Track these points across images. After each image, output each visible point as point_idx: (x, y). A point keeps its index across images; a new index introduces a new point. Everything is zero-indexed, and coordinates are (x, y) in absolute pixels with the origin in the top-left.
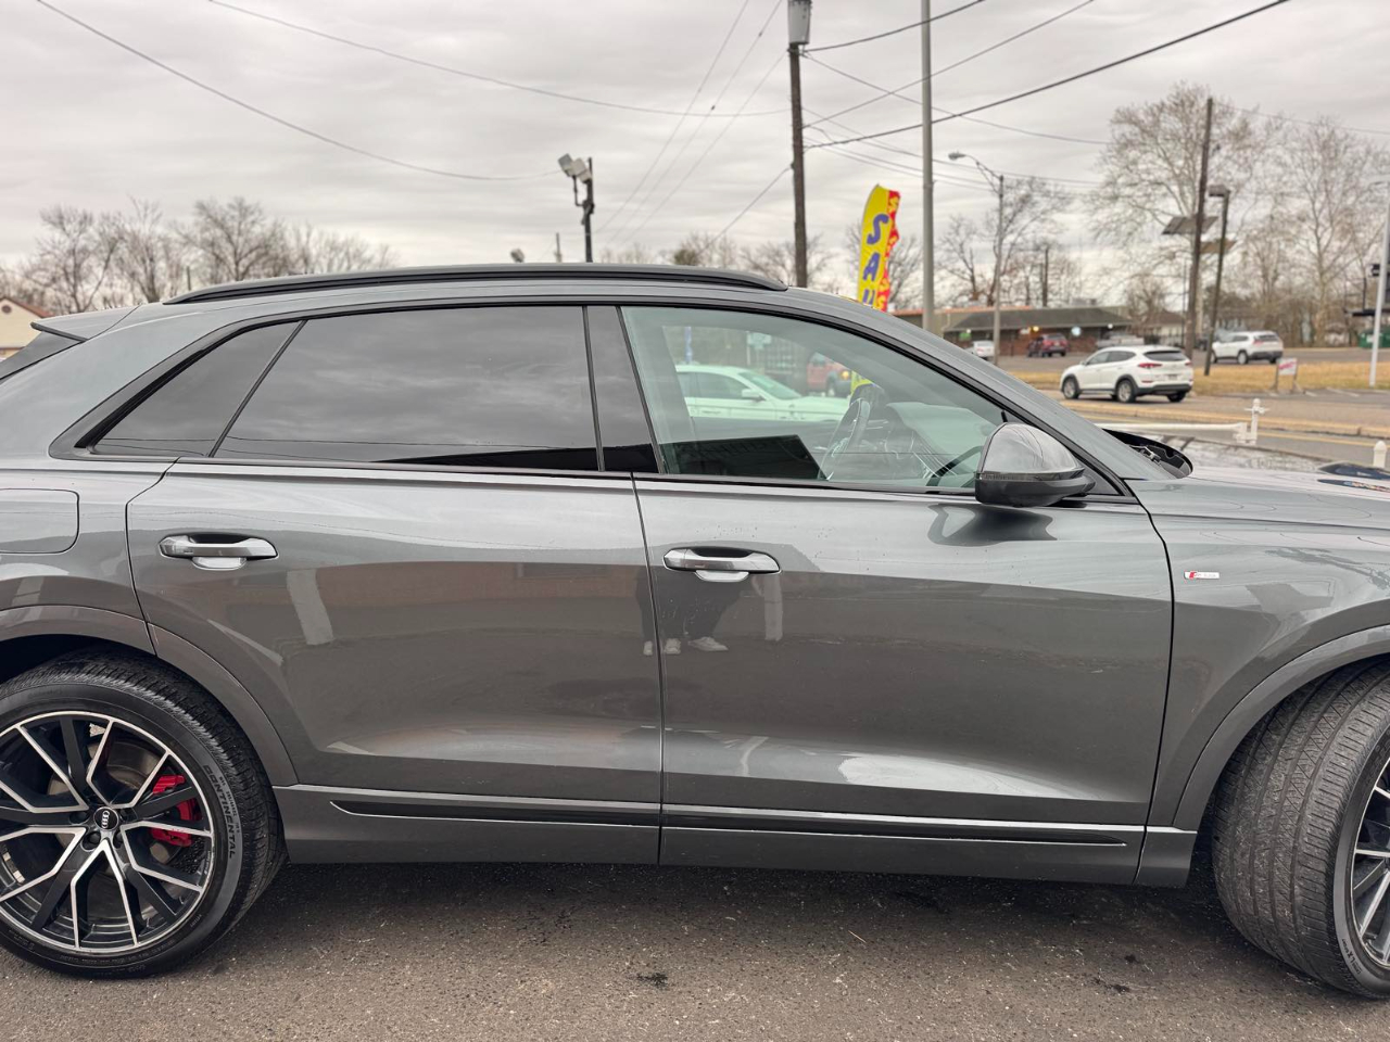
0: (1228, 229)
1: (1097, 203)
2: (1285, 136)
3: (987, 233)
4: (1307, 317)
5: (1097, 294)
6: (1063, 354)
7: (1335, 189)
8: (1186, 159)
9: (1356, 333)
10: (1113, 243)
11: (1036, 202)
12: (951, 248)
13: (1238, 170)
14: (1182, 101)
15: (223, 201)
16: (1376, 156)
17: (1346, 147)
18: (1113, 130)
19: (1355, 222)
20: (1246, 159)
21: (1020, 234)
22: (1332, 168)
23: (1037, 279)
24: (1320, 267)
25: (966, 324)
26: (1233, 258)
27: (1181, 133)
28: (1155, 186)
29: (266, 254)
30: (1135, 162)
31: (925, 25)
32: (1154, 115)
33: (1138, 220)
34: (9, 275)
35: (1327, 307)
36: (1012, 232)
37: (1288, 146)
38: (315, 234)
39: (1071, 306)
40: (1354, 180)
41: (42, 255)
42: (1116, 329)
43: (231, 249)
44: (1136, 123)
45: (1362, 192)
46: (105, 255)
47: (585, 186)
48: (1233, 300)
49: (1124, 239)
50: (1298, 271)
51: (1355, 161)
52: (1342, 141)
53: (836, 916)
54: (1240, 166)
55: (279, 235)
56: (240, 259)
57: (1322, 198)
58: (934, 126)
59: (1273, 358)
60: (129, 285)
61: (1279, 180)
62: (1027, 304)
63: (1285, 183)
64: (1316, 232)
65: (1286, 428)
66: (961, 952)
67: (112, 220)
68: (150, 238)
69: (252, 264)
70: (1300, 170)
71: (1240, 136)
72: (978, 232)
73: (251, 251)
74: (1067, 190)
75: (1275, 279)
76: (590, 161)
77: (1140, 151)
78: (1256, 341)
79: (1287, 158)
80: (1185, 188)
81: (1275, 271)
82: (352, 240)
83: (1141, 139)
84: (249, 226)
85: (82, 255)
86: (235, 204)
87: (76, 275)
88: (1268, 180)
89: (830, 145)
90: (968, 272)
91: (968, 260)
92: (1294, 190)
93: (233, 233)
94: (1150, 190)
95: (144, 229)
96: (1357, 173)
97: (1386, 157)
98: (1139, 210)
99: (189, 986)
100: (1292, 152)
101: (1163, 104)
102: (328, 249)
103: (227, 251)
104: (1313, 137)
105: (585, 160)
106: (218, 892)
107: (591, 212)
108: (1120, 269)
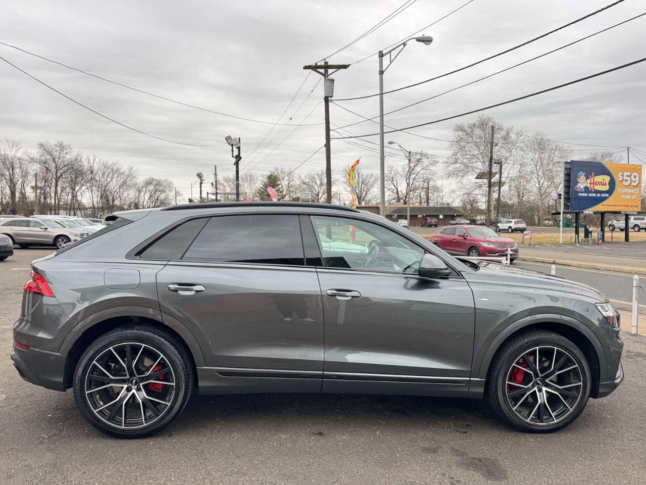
0: (502, 176)
1: (449, 163)
2: (524, 139)
3: (403, 174)
4: (536, 213)
5: (449, 201)
6: (436, 226)
7: (544, 162)
8: (485, 146)
9: (555, 221)
10: (456, 180)
11: (424, 162)
12: (388, 179)
13: (506, 152)
14: (483, 123)
15: (52, 143)
16: (559, 149)
17: (548, 145)
18: (455, 134)
19: (553, 175)
20: (509, 148)
21: (417, 175)
22: (543, 153)
23: (424, 194)
24: (540, 193)
25: (395, 212)
26: (504, 188)
27: (482, 135)
28: (473, 157)
29: (72, 167)
30: (464, 147)
31: (381, 95)
32: (471, 128)
33: (466, 171)
35: (544, 209)
36: (413, 174)
37: (525, 143)
38: (97, 160)
39: (439, 206)
42: (457, 216)
43: (54, 166)
44: (464, 131)
47: (237, 150)
48: (506, 205)
50: (532, 194)
51: (552, 151)
52: (546, 142)
54: (507, 150)
55: (79, 160)
56: (59, 170)
57: (539, 164)
58: (384, 134)
59: (522, 230)
61: (522, 157)
62: (420, 204)
63: (525, 158)
64: (538, 178)
65: (526, 259)
68: (13, 158)
69: (64, 172)
70: (530, 153)
71: (506, 138)
73: (64, 167)
75: (523, 197)
76: (239, 139)
77: (466, 142)
78: (515, 223)
79: (525, 148)
80: (485, 159)
81: (523, 194)
82: (115, 164)
83: (466, 138)
84: (64, 155)
86: (58, 144)
88: (518, 157)
89: (341, 138)
90: (395, 190)
91: (395, 185)
92: (528, 161)
93: (56, 158)
94: (470, 159)
95: (11, 154)
96: (552, 155)
98: (466, 167)
100: (527, 145)
101: (475, 124)
102: (103, 167)
103: (52, 166)
104: (535, 140)
105: (237, 138)
106: (175, 404)
107: (239, 160)
108: (459, 191)
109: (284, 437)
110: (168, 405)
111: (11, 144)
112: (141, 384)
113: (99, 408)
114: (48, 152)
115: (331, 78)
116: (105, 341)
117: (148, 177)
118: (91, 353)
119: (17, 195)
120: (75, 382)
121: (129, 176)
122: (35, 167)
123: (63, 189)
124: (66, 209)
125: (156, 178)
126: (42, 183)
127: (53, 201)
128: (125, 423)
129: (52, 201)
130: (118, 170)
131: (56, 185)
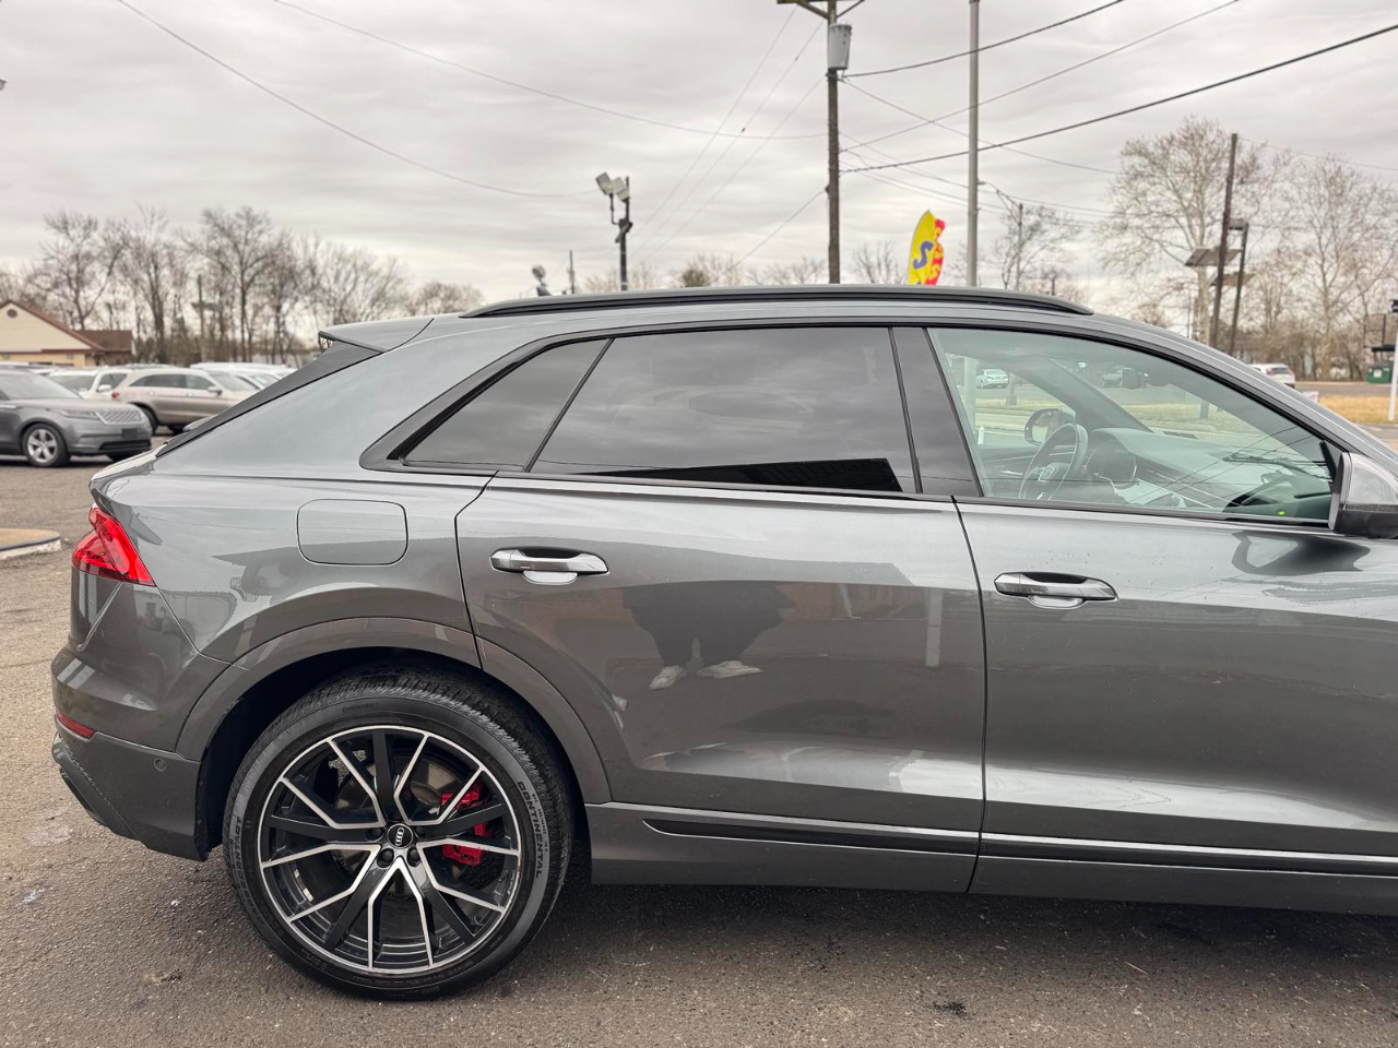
1: (1106, 233)
2: (1293, 173)
3: (996, 260)
4: (1309, 350)
7: (1340, 226)
8: (1195, 191)
9: (1357, 367)
10: (1121, 273)
11: (1045, 231)
12: (960, 274)
13: (1246, 204)
14: (1192, 135)
15: (230, 210)
16: (1381, 195)
17: (1352, 185)
18: (1123, 162)
20: (1253, 193)
21: (1028, 262)
22: (1338, 204)
24: (1325, 301)
27: (1190, 165)
28: (1164, 218)
29: (273, 262)
30: (1144, 194)
31: (974, 54)
32: (1164, 148)
33: (1146, 251)
34: (12, 280)
35: (1331, 341)
37: (1296, 181)
38: (323, 245)
40: (1360, 216)
41: (46, 260)
43: (237, 260)
44: (1146, 155)
45: (1367, 230)
46: (109, 261)
47: (623, 205)
49: (1132, 269)
50: (1302, 305)
51: (1361, 198)
52: (1348, 177)
53: (1104, 947)
54: (1248, 200)
55: (286, 245)
56: (246, 268)
57: (1328, 233)
58: (980, 153)
60: (132, 292)
61: (1287, 215)
63: (1293, 217)
64: (1322, 267)
66: (1246, 985)
67: (117, 225)
68: (155, 245)
69: (257, 273)
70: (1306, 206)
71: (1249, 170)
72: (986, 259)
73: (257, 260)
74: (1077, 218)
75: (1277, 313)
76: (627, 179)
77: (1149, 183)
78: (1269, 373)
79: (1294, 193)
80: (1194, 222)
81: (1278, 305)
82: (360, 252)
83: (1150, 171)
84: (256, 235)
85: (85, 261)
86: (243, 213)
87: (79, 281)
88: (1275, 214)
89: (866, 169)
92: (1302, 225)
93: (239, 242)
94: (1158, 222)
95: (149, 237)
96: (1363, 210)
97: (1392, 194)
98: (1147, 241)
99: (482, 1009)
100: (1299, 187)
101: (1173, 138)
102: (336, 260)
103: (233, 259)
104: (1320, 173)
105: (623, 179)
106: (522, 911)
107: (627, 231)
108: (1128, 299)
109: (847, 1014)
110: (499, 913)
111: (148, 215)
112: (420, 847)
113: (301, 910)
114: (222, 229)
115: (844, 23)
116: (311, 717)
117: (428, 281)
118: (270, 752)
119: (168, 322)
120: (228, 834)
121: (388, 279)
122: (197, 265)
123: (258, 309)
124: (265, 352)
125: (445, 282)
126: (214, 298)
127: (238, 335)
128: (375, 955)
129: (236, 335)
130: (365, 267)
131: (244, 302)
